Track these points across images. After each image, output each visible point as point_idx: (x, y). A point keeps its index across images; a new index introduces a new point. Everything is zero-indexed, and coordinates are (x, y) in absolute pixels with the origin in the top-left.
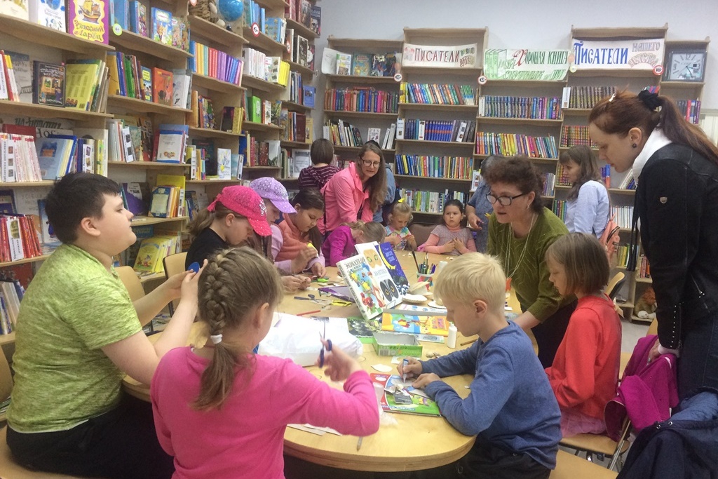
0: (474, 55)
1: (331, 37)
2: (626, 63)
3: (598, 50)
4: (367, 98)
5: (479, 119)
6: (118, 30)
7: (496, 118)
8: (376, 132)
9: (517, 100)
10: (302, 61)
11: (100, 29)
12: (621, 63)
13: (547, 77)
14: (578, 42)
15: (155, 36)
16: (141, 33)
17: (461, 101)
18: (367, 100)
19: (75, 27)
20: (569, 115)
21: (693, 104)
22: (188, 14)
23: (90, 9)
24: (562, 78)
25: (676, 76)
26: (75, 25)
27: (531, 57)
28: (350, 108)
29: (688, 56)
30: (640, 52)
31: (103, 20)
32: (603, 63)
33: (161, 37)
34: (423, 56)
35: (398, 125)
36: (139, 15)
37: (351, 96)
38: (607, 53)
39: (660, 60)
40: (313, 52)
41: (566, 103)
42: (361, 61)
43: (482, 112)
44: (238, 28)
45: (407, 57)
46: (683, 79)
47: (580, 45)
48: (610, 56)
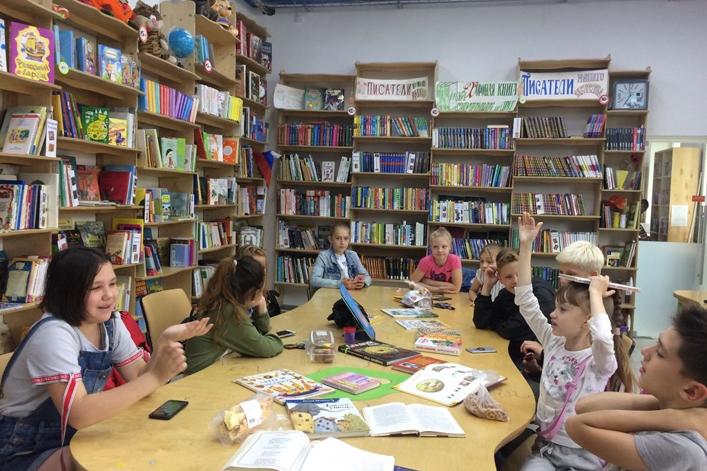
0: (426, 88)
1: (282, 73)
2: (572, 93)
3: (544, 81)
4: (321, 131)
5: (433, 151)
6: (64, 68)
7: (449, 149)
8: (330, 165)
9: (469, 131)
10: (255, 96)
11: (46, 68)
12: (568, 93)
13: (497, 108)
14: (526, 74)
15: (104, 74)
16: (88, 71)
17: (415, 133)
18: (322, 135)
19: (18, 66)
20: (520, 145)
21: (639, 131)
22: (138, 51)
23: (33, 47)
24: (512, 109)
25: (620, 105)
26: (17, 64)
27: (482, 90)
28: (306, 143)
29: (631, 86)
30: (585, 83)
31: (47, 59)
32: (550, 93)
33: (110, 75)
34: (375, 90)
35: (354, 158)
36: (86, 53)
37: (306, 131)
38: (553, 84)
39: (605, 91)
40: (265, 87)
41: (517, 134)
42: (313, 95)
43: (435, 143)
44: (190, 64)
45: (360, 91)
46: (628, 107)
47: (528, 77)
48: (556, 87)
